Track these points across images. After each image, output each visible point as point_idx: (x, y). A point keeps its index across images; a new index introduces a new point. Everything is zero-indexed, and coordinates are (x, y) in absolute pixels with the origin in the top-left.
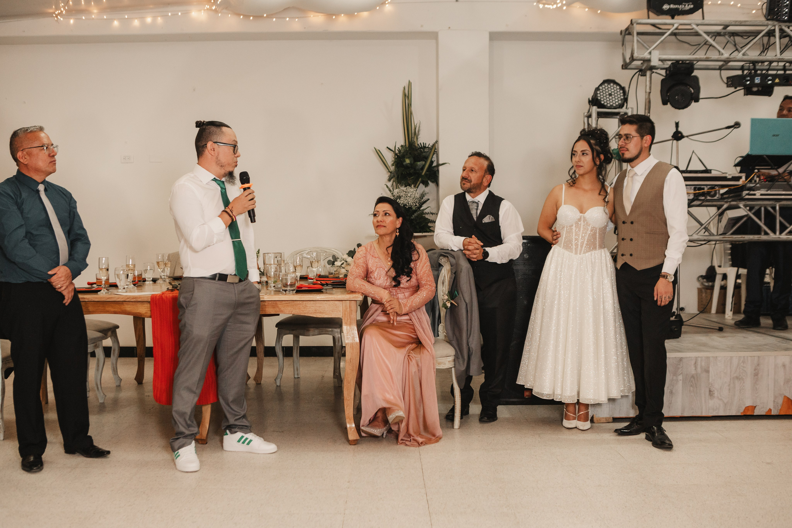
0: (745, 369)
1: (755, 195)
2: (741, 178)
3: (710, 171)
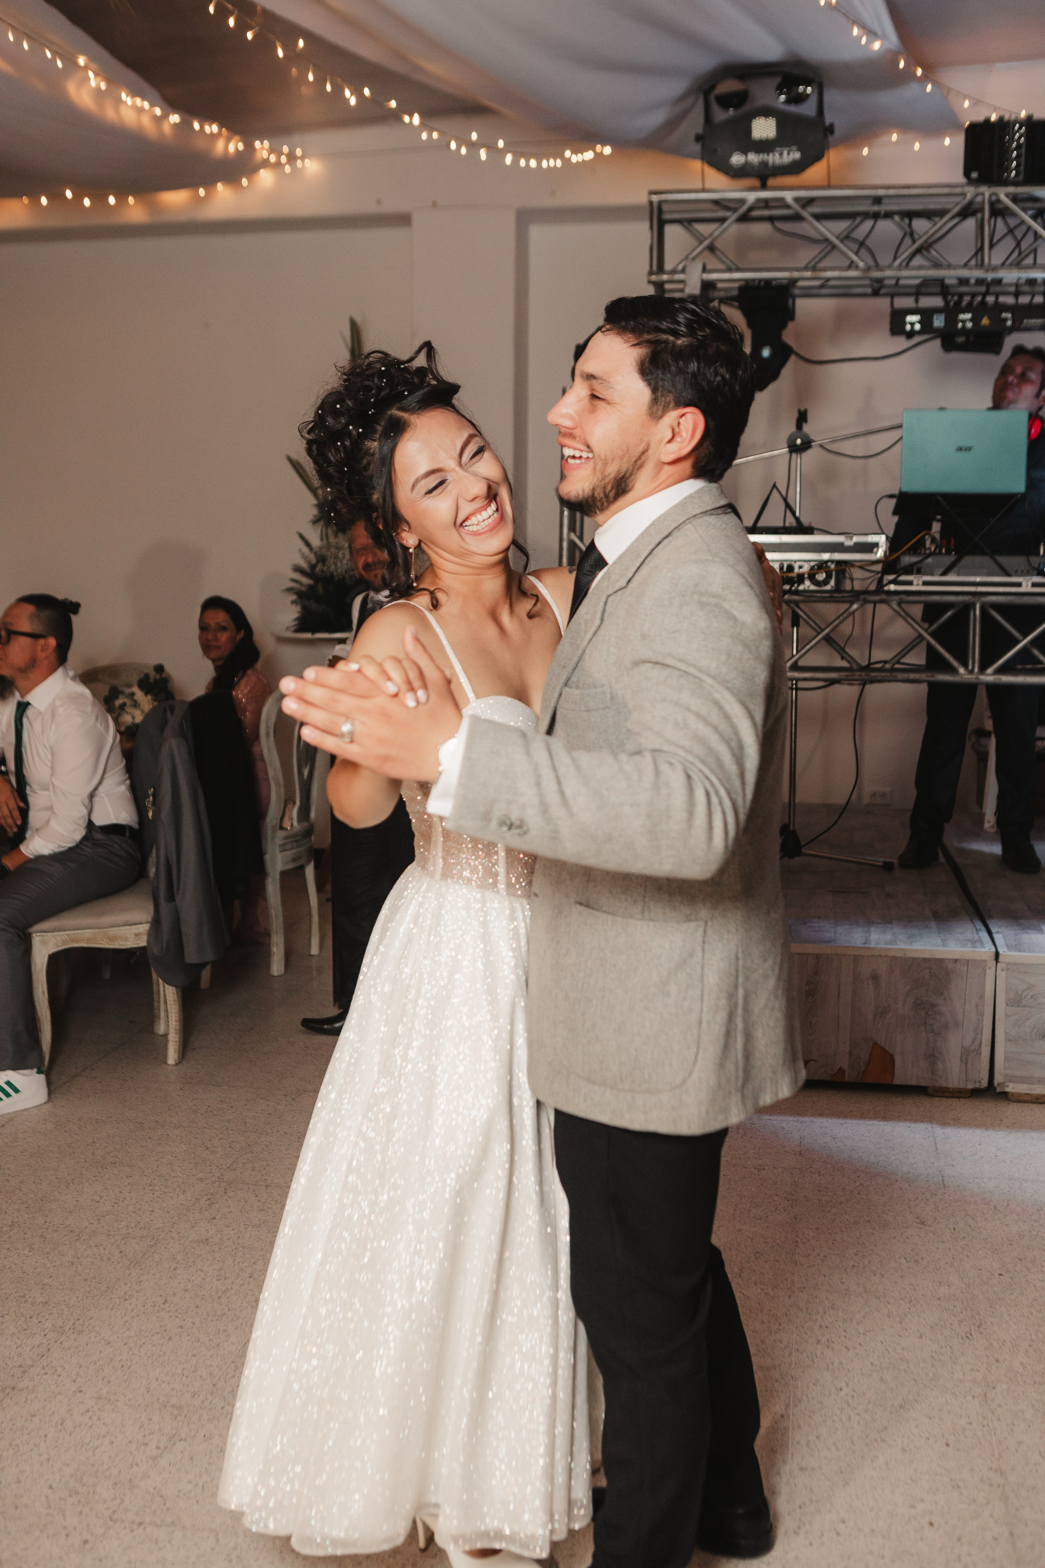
1: (910, 583)
2: (876, 545)
3: (809, 531)
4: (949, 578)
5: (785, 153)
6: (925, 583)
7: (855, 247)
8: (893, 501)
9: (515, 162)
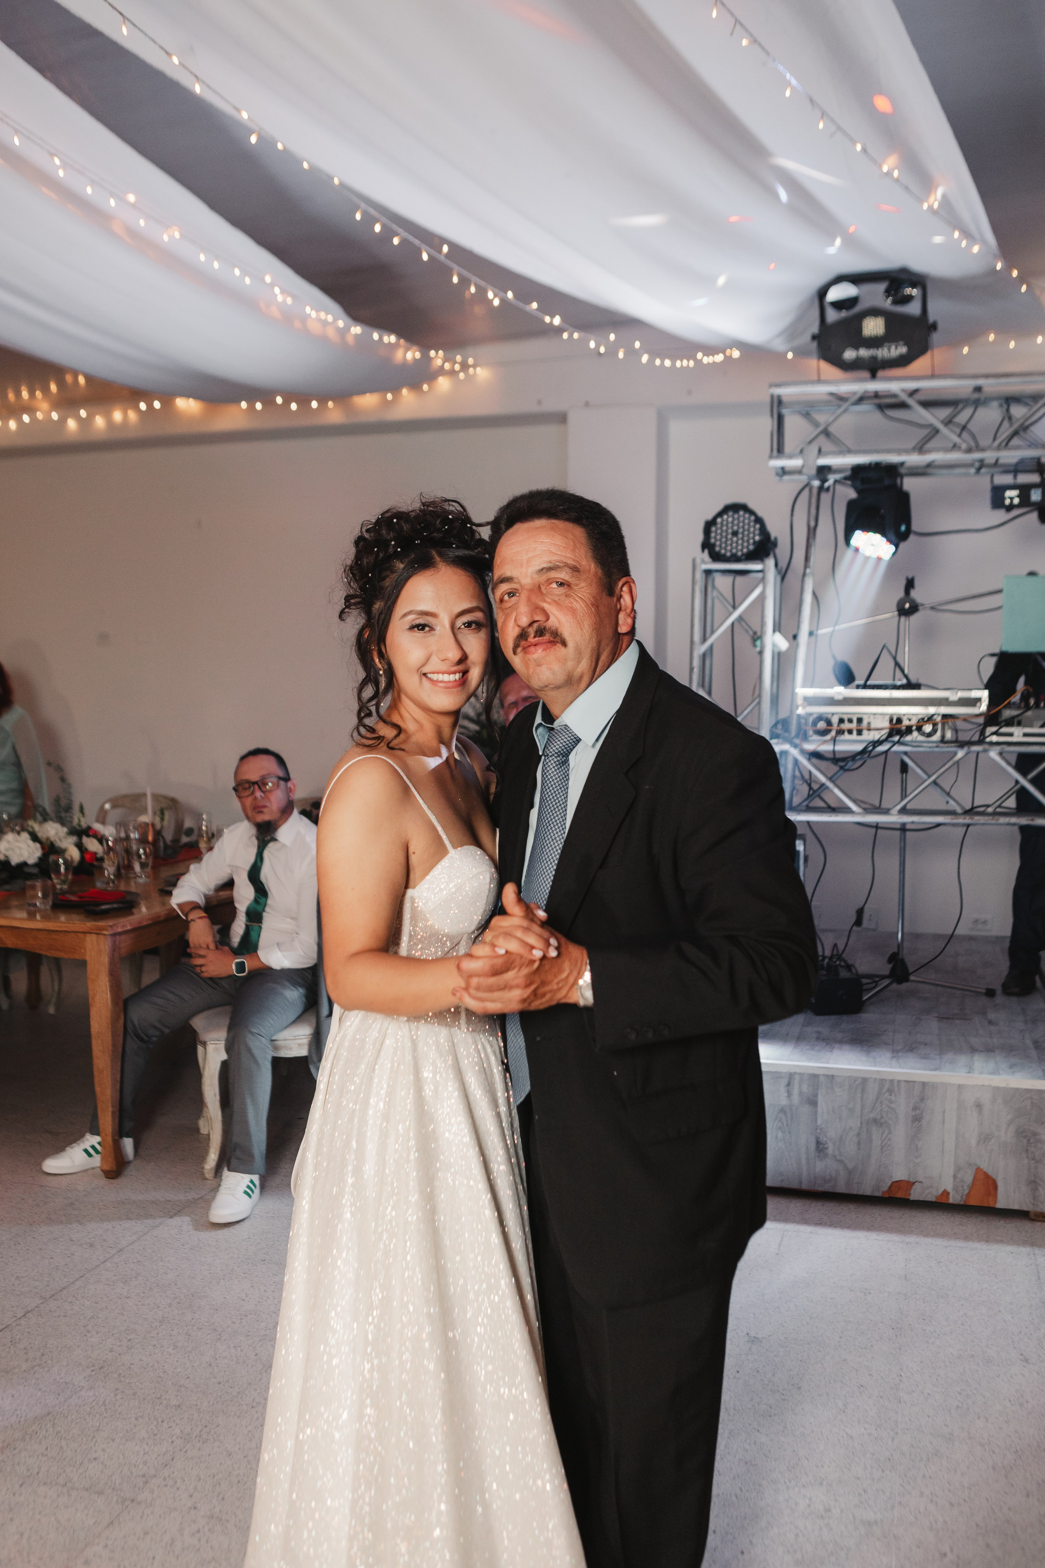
0: (892, 1105)
2: (979, 700)
3: (917, 686)
5: (893, 347)
6: (1025, 735)
7: (958, 430)
8: (994, 660)
9: (651, 361)
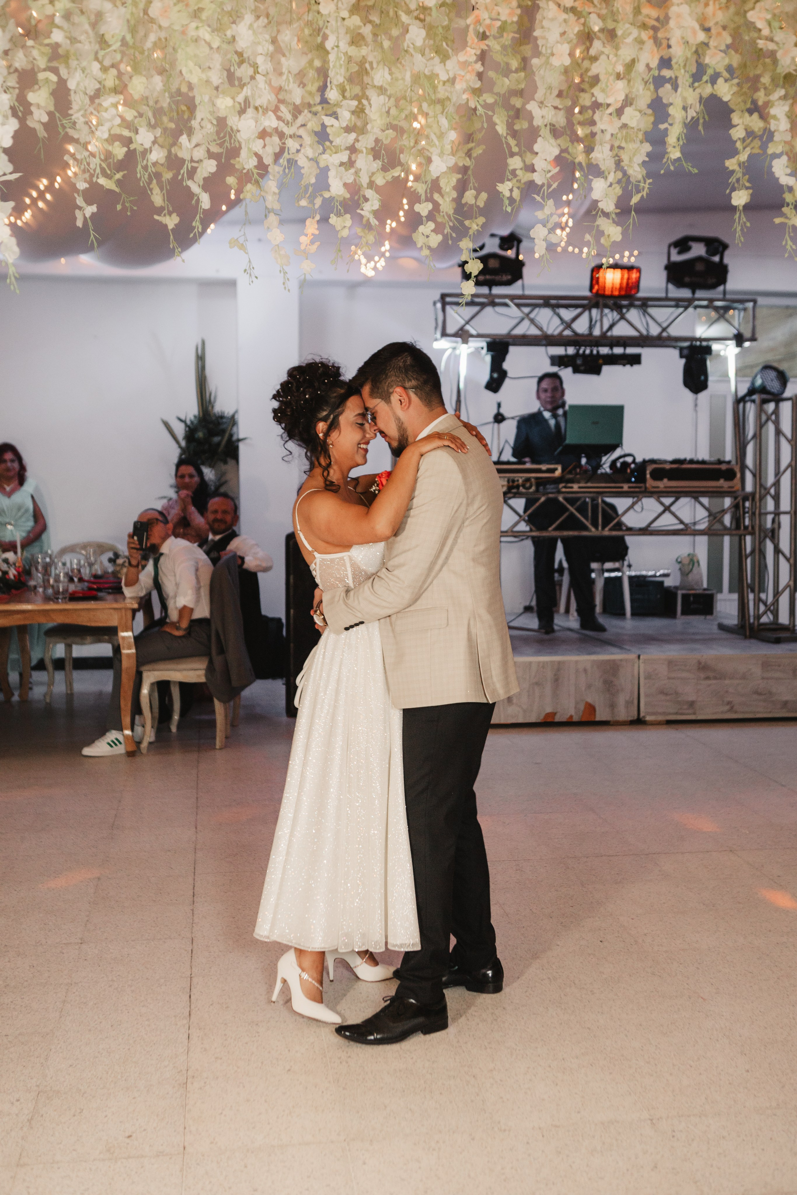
0: (545, 675)
1: (572, 488)
4: (589, 485)
5: (504, 276)
